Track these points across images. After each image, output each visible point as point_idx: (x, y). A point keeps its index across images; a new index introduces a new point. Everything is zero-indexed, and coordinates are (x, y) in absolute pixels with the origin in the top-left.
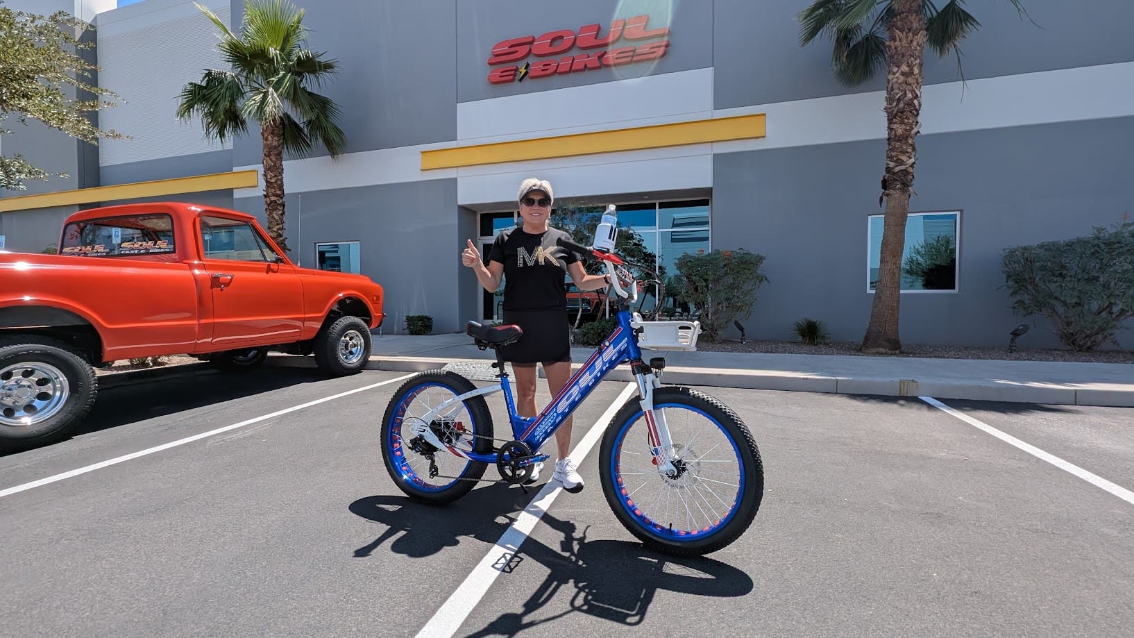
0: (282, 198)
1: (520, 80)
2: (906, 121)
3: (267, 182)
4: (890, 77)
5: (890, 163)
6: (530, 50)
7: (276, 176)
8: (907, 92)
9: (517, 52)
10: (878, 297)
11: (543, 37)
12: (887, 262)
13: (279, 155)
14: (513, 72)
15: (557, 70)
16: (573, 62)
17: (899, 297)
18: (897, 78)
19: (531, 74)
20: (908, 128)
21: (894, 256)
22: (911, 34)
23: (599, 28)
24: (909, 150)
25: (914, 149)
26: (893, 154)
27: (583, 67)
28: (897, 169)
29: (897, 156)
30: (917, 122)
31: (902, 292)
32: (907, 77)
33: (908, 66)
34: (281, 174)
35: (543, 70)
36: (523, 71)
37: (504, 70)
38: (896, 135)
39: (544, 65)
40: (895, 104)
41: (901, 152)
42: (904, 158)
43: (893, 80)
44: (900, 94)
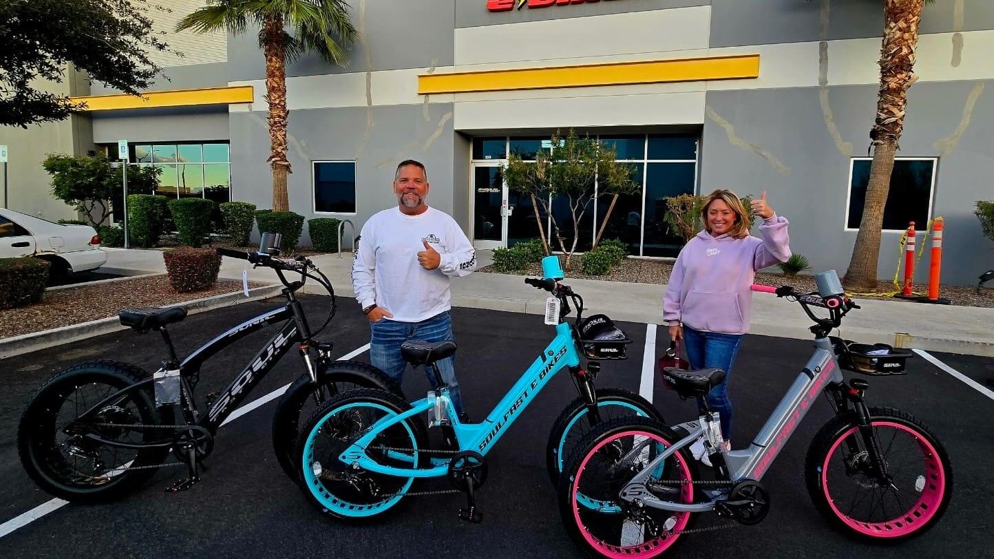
0: (284, 118)
2: (899, 75)
3: (271, 104)
4: (887, 31)
5: (881, 114)
7: (279, 97)
8: (903, 47)
10: (860, 239)
12: (872, 207)
13: (282, 77)
18: (894, 33)
20: (901, 82)
21: (879, 203)
24: (900, 103)
25: (905, 102)
26: (885, 106)
28: (887, 121)
29: (887, 108)
30: (910, 77)
32: (904, 33)
33: (905, 23)
34: (284, 94)
38: (888, 88)
40: (889, 58)
41: (893, 105)
42: (895, 110)
43: (889, 34)
44: (895, 50)
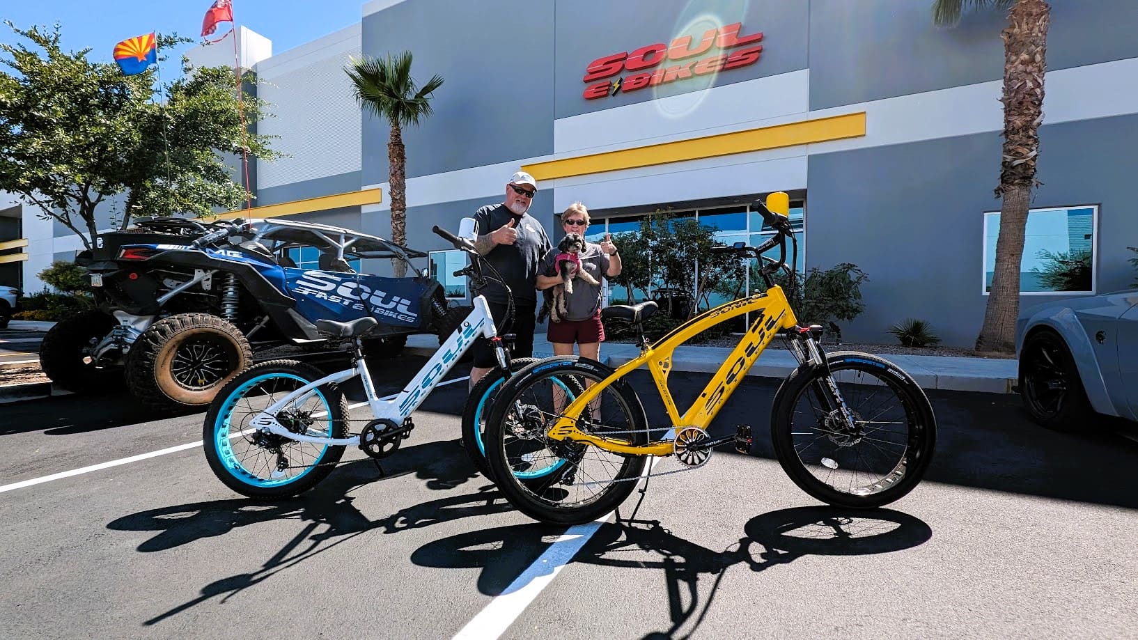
0: (404, 212)
1: (614, 95)
2: (1026, 112)
3: (393, 198)
4: (1009, 66)
5: (1007, 157)
6: (624, 65)
7: (400, 193)
8: (1027, 81)
9: (611, 68)
10: (992, 299)
11: (636, 52)
12: (1004, 261)
13: (403, 176)
14: (607, 88)
15: (648, 84)
16: (665, 73)
17: (1018, 298)
18: (1016, 67)
19: (624, 89)
20: (1029, 119)
21: (1013, 255)
22: (1031, 21)
23: (691, 39)
24: (1030, 143)
25: (1036, 141)
26: (1011, 147)
27: (674, 78)
28: (1016, 163)
29: (1016, 149)
30: (1040, 113)
31: (1021, 293)
32: (1028, 66)
33: (1029, 54)
34: (404, 191)
35: (635, 84)
36: (617, 86)
37: (599, 86)
38: (1014, 128)
39: (637, 79)
40: (1013, 95)
41: (1020, 145)
42: (1024, 151)
43: (1010, 68)
44: (1019, 84)
